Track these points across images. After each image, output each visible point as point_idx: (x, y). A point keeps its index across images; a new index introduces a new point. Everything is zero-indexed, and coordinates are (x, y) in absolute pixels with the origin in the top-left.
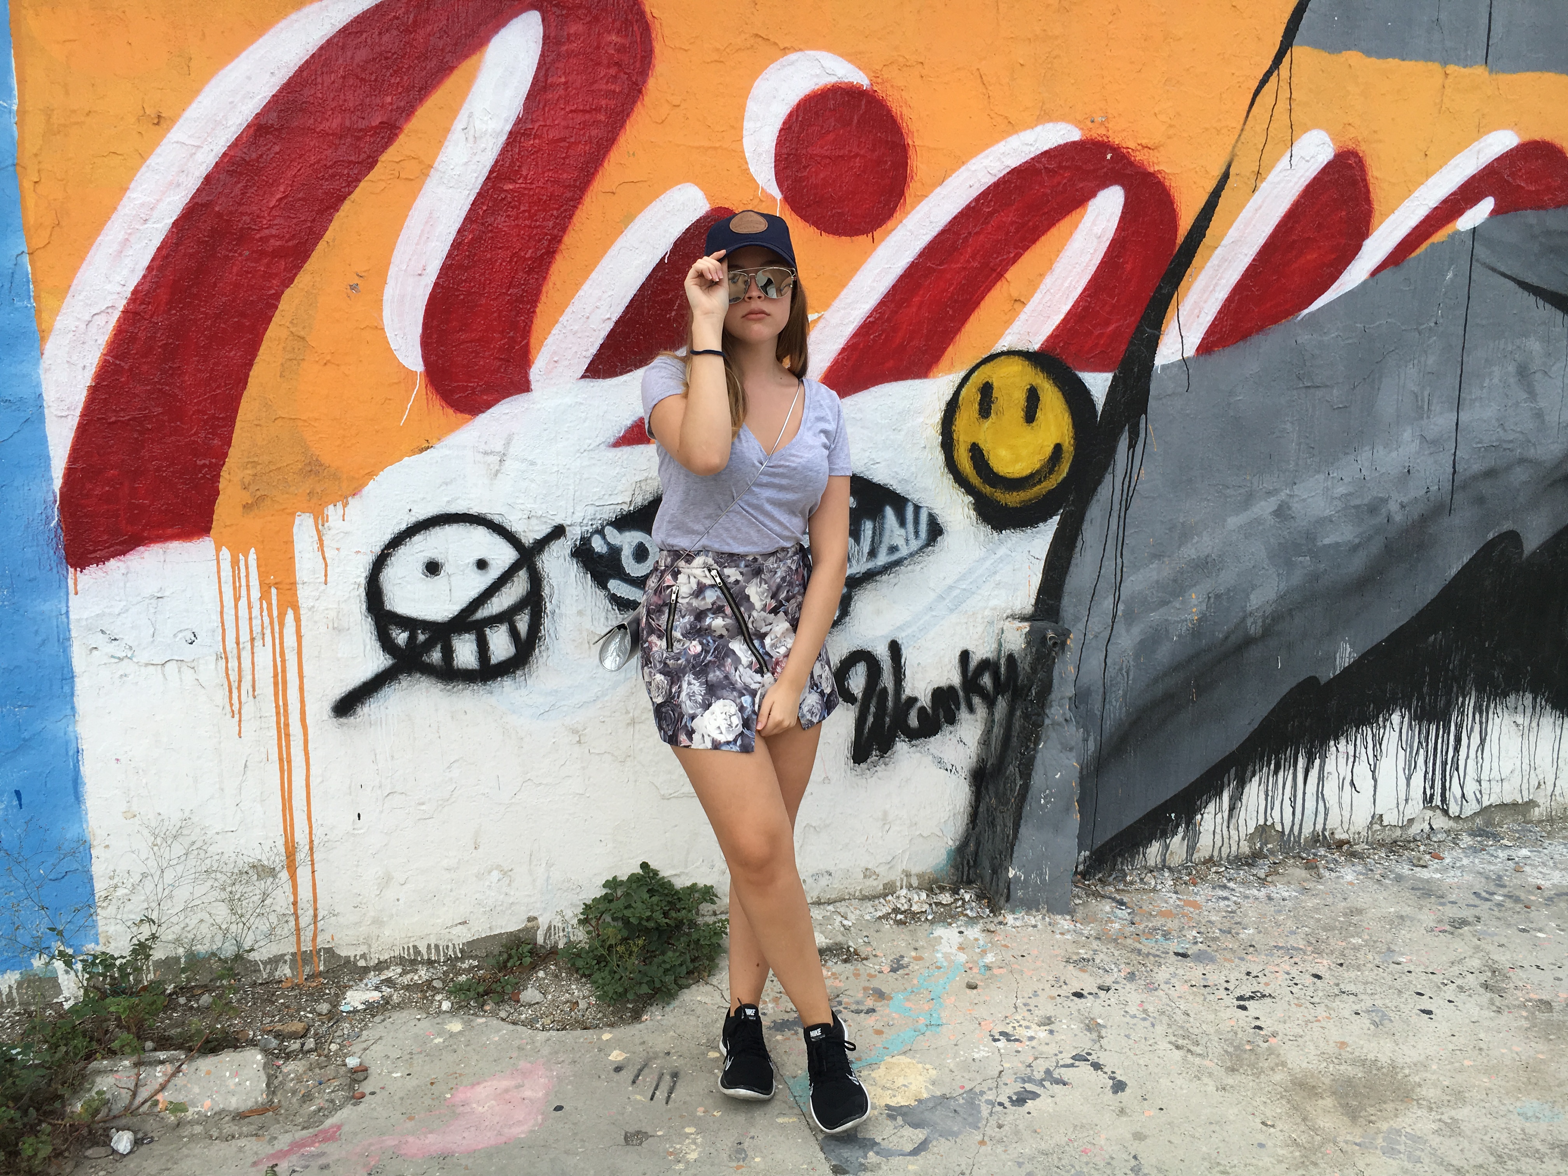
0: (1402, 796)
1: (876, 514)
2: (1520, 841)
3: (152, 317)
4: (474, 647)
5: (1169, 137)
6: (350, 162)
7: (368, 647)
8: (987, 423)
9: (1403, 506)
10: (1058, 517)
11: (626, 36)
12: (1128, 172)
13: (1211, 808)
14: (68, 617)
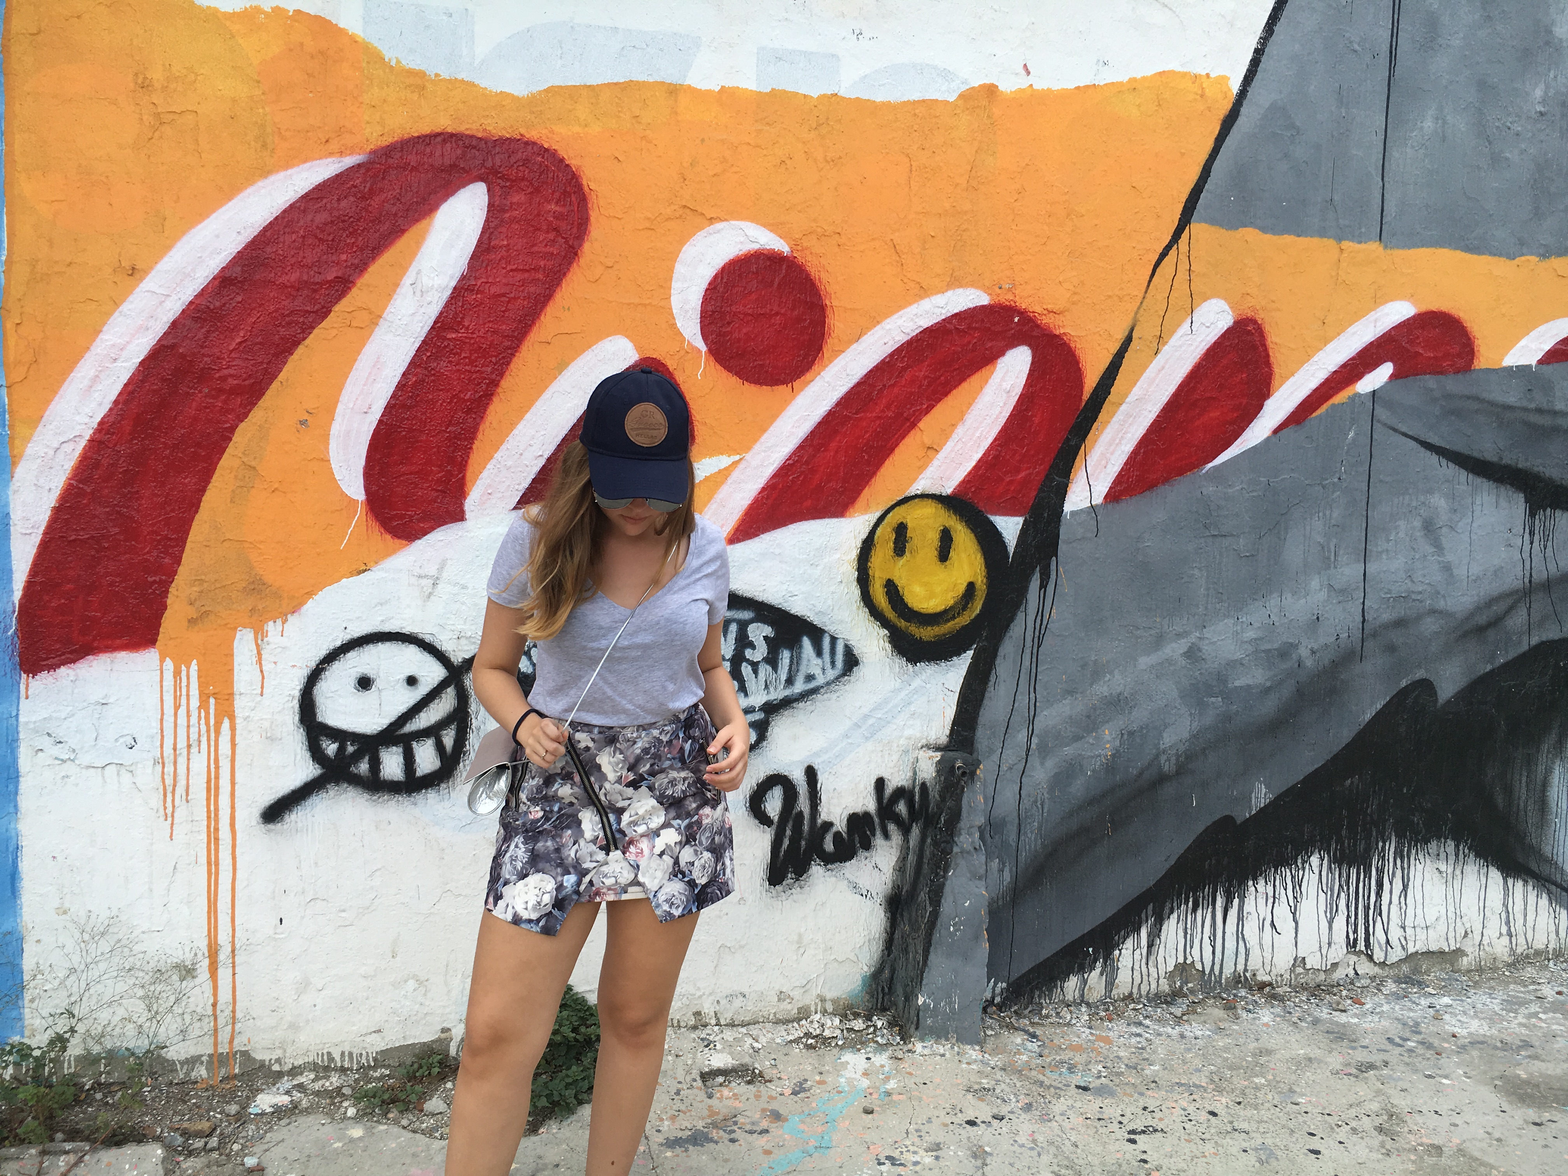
0: (1325, 940)
1: (794, 644)
2: (1444, 989)
3: (115, 445)
4: (401, 759)
5: (1074, 303)
6: (307, 311)
7: (299, 757)
8: (902, 561)
9: (1313, 652)
10: (972, 652)
11: (564, 205)
12: (1035, 334)
13: (1129, 943)
14: (17, 720)
